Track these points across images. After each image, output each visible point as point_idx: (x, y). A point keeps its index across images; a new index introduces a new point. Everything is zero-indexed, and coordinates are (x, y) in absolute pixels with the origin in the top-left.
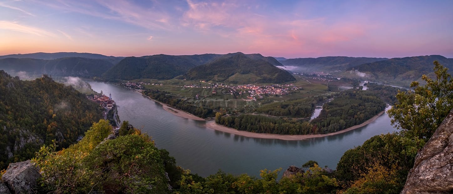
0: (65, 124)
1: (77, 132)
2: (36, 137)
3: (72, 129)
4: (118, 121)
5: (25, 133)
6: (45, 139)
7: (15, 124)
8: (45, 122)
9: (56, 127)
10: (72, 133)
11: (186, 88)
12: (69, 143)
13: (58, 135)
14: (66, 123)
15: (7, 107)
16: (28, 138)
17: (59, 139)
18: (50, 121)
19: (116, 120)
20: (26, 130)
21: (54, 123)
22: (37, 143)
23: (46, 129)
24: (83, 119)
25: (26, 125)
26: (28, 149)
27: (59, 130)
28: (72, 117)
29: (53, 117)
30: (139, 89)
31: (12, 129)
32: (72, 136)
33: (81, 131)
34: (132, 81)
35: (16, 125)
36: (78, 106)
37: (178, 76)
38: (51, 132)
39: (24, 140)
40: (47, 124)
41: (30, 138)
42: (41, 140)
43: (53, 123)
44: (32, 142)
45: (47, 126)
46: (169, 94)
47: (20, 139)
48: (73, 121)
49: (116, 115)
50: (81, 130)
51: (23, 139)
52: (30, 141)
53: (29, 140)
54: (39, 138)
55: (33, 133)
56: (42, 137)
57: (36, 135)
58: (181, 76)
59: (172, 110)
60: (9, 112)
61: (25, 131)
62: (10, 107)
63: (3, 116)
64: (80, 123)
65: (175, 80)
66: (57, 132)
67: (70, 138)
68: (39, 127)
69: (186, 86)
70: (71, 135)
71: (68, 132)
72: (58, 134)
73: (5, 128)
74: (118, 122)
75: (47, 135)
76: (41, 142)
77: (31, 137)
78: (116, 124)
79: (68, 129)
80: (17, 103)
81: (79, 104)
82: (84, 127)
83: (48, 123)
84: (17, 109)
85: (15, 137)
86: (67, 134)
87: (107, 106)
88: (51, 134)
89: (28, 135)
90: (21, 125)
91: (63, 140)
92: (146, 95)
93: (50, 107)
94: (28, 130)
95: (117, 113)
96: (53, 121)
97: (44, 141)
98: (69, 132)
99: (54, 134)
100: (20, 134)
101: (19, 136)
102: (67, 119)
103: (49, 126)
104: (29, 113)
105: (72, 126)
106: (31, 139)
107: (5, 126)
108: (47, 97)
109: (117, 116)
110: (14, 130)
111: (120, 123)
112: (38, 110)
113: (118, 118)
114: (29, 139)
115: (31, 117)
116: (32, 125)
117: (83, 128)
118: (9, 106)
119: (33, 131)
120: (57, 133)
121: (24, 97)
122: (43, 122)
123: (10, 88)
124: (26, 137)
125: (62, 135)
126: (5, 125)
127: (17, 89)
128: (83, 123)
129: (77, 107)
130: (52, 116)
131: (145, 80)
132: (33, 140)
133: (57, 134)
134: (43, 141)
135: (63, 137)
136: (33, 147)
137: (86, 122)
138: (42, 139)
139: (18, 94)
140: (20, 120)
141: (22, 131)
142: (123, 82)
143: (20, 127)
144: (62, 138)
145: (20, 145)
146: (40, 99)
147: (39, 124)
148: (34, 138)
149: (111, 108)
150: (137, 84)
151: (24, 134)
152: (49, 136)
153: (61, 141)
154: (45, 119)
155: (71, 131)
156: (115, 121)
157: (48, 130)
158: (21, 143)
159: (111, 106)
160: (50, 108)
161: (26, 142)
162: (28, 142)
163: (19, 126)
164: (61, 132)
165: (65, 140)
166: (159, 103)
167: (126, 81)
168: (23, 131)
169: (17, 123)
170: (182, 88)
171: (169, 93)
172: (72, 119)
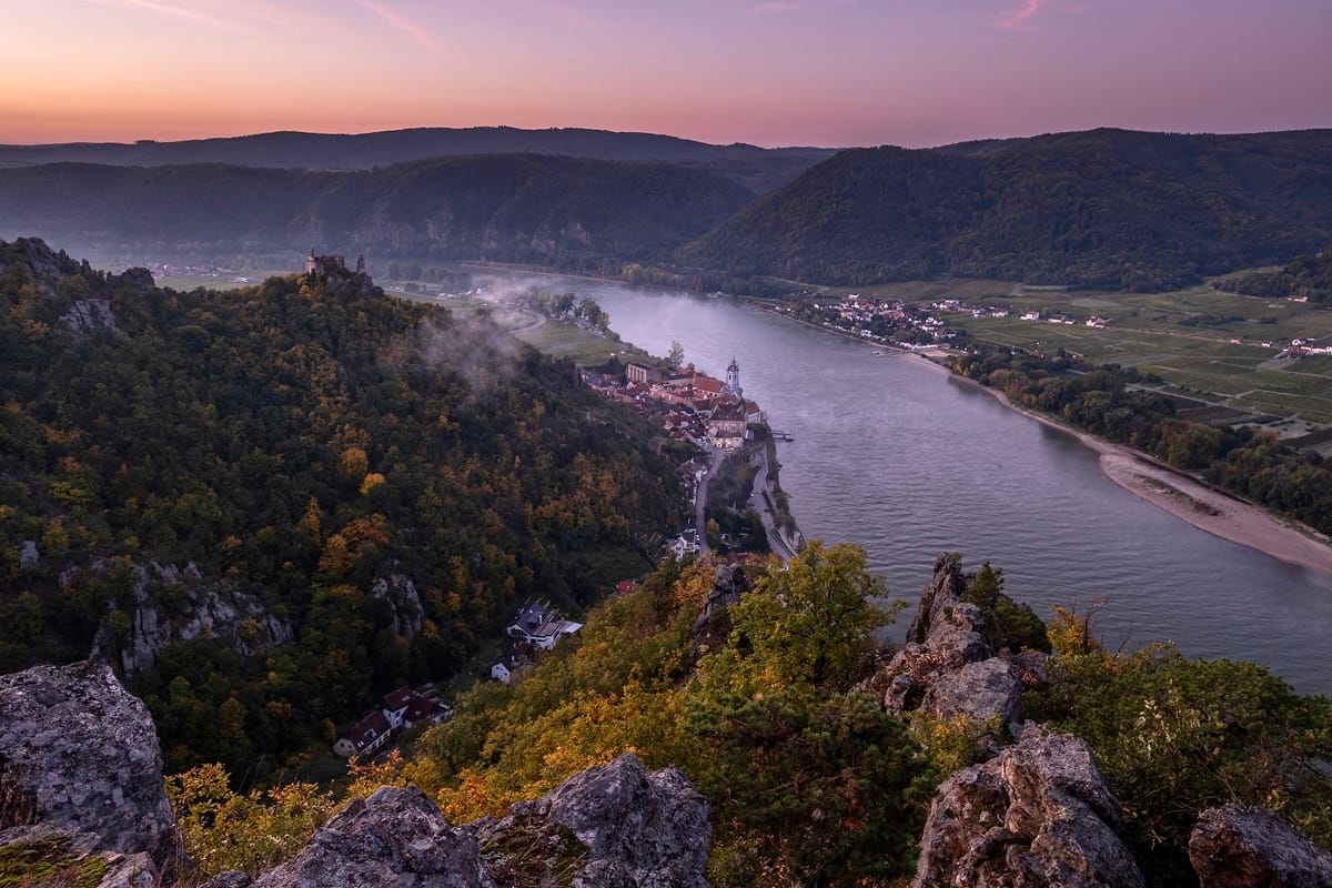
0: (440, 530)
1: (510, 580)
2: (241, 609)
3: (483, 559)
4: (778, 525)
5: (174, 582)
6: (303, 615)
7: (106, 533)
8: (312, 518)
9: (380, 545)
10: (479, 586)
11: (1304, 357)
12: (454, 644)
13: (394, 594)
14: (444, 525)
15: (54, 435)
16: (189, 610)
17: (396, 618)
18: (343, 510)
19: (767, 520)
20: (182, 566)
21: (373, 526)
22: (249, 641)
23: (310, 559)
24: (553, 504)
25: (183, 533)
26: (180, 681)
27: (396, 562)
28: (487, 487)
29: (364, 490)
30: (927, 339)
31: (83, 561)
32: (478, 600)
33: (537, 575)
34: (876, 293)
35: (114, 533)
36: (529, 428)
37: (1240, 275)
38: (346, 577)
39: (160, 622)
40: (321, 530)
41: (204, 612)
42: (273, 621)
43: (361, 524)
44: (215, 635)
45: (324, 541)
46: (1158, 389)
47: (133, 618)
48: (491, 515)
49: (769, 490)
50: (536, 565)
51: (152, 615)
52: (203, 630)
53: (197, 622)
54: (260, 610)
55: (223, 582)
56: (281, 607)
57: (244, 591)
58: (1261, 271)
59: (1173, 491)
60: (69, 459)
61: (169, 573)
62: (75, 435)
63: (21, 485)
64: (536, 527)
65: (1211, 295)
66: (388, 579)
67: (467, 612)
68: (271, 549)
69: (1308, 344)
70: (470, 593)
71: (453, 577)
72: (390, 584)
73: (30, 551)
74: (782, 531)
75: (320, 595)
76: (274, 640)
77: (211, 607)
78: (770, 538)
79: (456, 560)
80: (129, 412)
81: (533, 415)
82: (559, 549)
83: (332, 525)
84: (129, 444)
85: (99, 607)
86: (448, 587)
87: (714, 431)
88: (344, 590)
89: (193, 595)
90: (147, 535)
91: (418, 626)
92: (974, 382)
93: (350, 433)
94: (192, 565)
95: (773, 476)
96: (360, 512)
97: (296, 630)
98: (460, 580)
99: (366, 588)
100: (139, 592)
101: (127, 602)
102: (449, 500)
103: (338, 540)
104: (204, 469)
105: (483, 540)
106: (211, 615)
107: (30, 545)
108: (333, 376)
109: (777, 490)
110: (98, 565)
111: (790, 534)
112: (268, 451)
113: (783, 504)
114: (193, 616)
115: (217, 490)
116: (220, 535)
117: (549, 553)
118: (68, 429)
119: (225, 568)
120: (384, 582)
121: (177, 381)
122: (295, 519)
123: (87, 330)
124: (173, 608)
125: (413, 595)
126: (36, 534)
127: (132, 335)
128: (554, 524)
129: (522, 432)
130: (359, 481)
131: (973, 287)
132: (218, 623)
133: (381, 588)
134: (288, 628)
135: (419, 607)
136: (216, 669)
137: (576, 523)
138: (279, 617)
139: (142, 365)
140: (142, 506)
141: (151, 570)
142: (819, 296)
143: (141, 547)
144: (412, 613)
145: (124, 653)
146: (284, 387)
147: (269, 529)
148: (230, 612)
149: (737, 443)
150: (911, 310)
151: (161, 588)
152: (328, 602)
153: (402, 632)
154: (314, 502)
155: (476, 574)
156: (759, 522)
157: (323, 563)
158: (139, 641)
159: (738, 435)
160: (350, 441)
161: (176, 635)
162: (186, 635)
163: (131, 541)
164: (411, 576)
165: (431, 624)
166: (1078, 441)
167: (839, 291)
168: (158, 568)
169: (116, 526)
170: (1270, 353)
171: (1154, 379)
172: (487, 501)
